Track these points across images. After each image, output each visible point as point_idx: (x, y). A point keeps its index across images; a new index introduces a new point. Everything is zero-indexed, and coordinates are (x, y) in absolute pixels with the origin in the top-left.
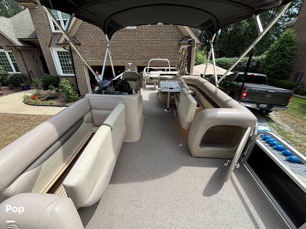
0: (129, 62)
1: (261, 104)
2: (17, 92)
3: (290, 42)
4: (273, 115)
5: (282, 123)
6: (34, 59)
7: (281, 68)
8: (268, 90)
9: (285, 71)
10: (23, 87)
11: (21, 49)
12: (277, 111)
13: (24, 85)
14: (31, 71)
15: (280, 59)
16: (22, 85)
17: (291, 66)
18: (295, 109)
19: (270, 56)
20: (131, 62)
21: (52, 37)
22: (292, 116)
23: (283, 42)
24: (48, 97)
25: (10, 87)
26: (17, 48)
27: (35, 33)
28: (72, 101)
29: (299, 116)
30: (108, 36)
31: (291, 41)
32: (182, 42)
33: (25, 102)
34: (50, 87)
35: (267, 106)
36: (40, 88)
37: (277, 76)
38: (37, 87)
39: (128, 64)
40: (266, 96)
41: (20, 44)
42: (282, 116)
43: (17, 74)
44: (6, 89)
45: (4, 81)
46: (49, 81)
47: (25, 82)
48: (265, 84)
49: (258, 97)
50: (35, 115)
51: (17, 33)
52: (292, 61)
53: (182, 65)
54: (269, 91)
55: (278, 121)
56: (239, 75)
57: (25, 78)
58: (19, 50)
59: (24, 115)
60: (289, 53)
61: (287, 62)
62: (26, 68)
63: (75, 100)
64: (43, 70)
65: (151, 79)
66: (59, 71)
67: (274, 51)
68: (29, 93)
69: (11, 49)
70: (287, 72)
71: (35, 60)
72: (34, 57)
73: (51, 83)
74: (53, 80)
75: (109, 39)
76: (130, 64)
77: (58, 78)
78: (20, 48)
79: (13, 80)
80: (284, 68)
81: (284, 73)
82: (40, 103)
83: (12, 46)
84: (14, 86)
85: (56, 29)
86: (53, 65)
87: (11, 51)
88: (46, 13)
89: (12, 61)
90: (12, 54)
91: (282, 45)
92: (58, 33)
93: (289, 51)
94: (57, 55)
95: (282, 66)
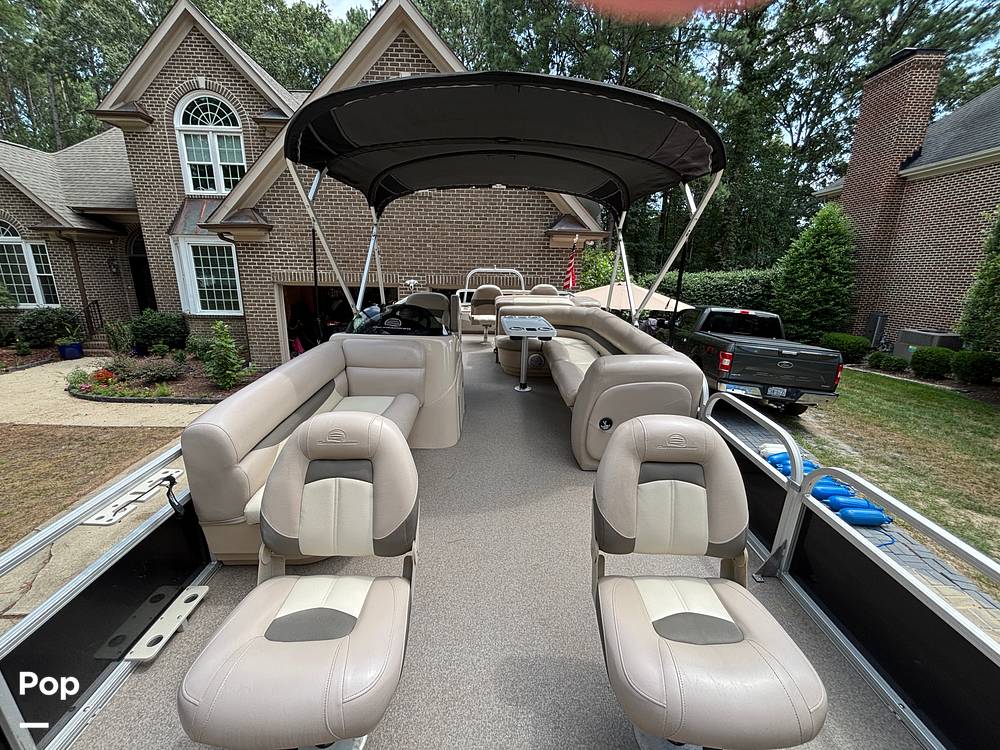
0: (410, 279)
1: (772, 386)
2: (41, 364)
3: (836, 234)
4: (810, 419)
5: (831, 438)
6: (110, 268)
7: (827, 301)
9: (839, 309)
10: (63, 348)
11: (78, 237)
13: (69, 342)
14: (96, 301)
15: (819, 277)
16: (59, 342)
17: (850, 295)
19: (793, 270)
20: (415, 279)
21: (182, 206)
22: (859, 422)
23: (819, 235)
24: (153, 376)
25: (19, 348)
26: (63, 234)
27: (131, 196)
28: (230, 388)
31: (838, 233)
32: (556, 229)
33: (73, 391)
34: (155, 347)
35: (786, 391)
36: (124, 351)
37: (820, 322)
39: (408, 282)
40: (780, 364)
41: (77, 224)
43: (49, 309)
44: (4, 354)
46: (155, 331)
47: (72, 334)
48: (779, 337)
49: (760, 369)
50: (112, 427)
51: (72, 194)
52: (850, 282)
54: (784, 352)
56: (711, 312)
57: (74, 323)
58: (70, 240)
59: (75, 427)
60: (839, 262)
61: (836, 285)
62: (82, 291)
64: (134, 298)
66: (190, 299)
67: (801, 257)
68: (89, 366)
69: (46, 238)
70: (843, 312)
71: (114, 270)
72: (111, 261)
73: (159, 337)
74: (167, 327)
76: (412, 282)
77: (184, 320)
78: (75, 233)
79: (33, 327)
80: (834, 299)
81: (837, 315)
82: (126, 392)
83: (50, 229)
84: (31, 347)
85: (196, 187)
86: (172, 283)
87: (43, 243)
88: (174, 145)
89: (40, 270)
90: (43, 251)
91: (818, 241)
92: (201, 198)
93: (838, 258)
94: (192, 257)
95: (827, 294)
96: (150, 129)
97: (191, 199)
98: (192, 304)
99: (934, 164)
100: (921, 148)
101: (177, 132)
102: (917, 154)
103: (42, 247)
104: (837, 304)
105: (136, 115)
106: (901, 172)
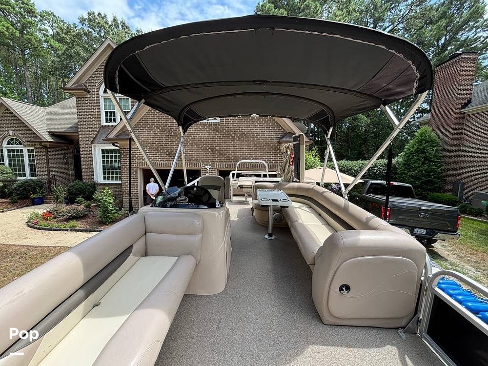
0: (207, 165)
1: (416, 228)
2: (21, 208)
3: (430, 141)
4: (440, 247)
5: (458, 261)
6: (64, 159)
7: (429, 176)
8: (420, 207)
9: (436, 180)
10: (33, 199)
11: (49, 145)
12: (444, 240)
13: (37, 197)
14: (54, 176)
15: (423, 163)
16: (32, 196)
17: (442, 173)
18: (471, 238)
19: (408, 160)
20: (210, 165)
21: (99, 130)
22: (471, 250)
23: (421, 142)
24: (70, 216)
25: (12, 199)
26: (43, 144)
27: (76, 126)
28: (109, 223)
29: (482, 249)
30: (183, 129)
31: (432, 141)
32: (284, 139)
33: (29, 224)
34: (77, 199)
35: (426, 231)
36: (60, 202)
37: (427, 187)
38: (57, 200)
39: (206, 167)
40: (421, 215)
41: (50, 139)
42: (455, 250)
43: (31, 180)
44: (5, 202)
45: (6, 190)
46: (79, 191)
47: (39, 193)
48: (413, 197)
49: (408, 218)
50: (40, 247)
51: (50, 126)
52: (441, 166)
53: (287, 167)
54: (422, 208)
55: (452, 259)
56: (372, 184)
57: (41, 187)
58: (45, 147)
59: (21, 246)
60: (434, 156)
61: (434, 167)
62: (48, 171)
63: (115, 221)
64: (74, 174)
65: (241, 188)
66: (99, 175)
67: (412, 153)
68: (40, 210)
69: (35, 146)
70: (440, 182)
71: (65, 161)
72: (65, 156)
73: (80, 194)
74: (85, 189)
75: (184, 133)
76: (208, 167)
77: (94, 186)
78: (48, 143)
79: (21, 189)
80: (433, 175)
81: (436, 183)
82: (54, 225)
83: (37, 142)
84: (18, 199)
85: (107, 121)
86: (91, 167)
87: (33, 148)
88: (98, 102)
89: (30, 161)
90: (33, 152)
91: (421, 145)
92: (108, 126)
93: (433, 153)
94: (101, 154)
95: (429, 173)
96: (88, 96)
97: (104, 127)
98: (99, 178)
99: (480, 106)
100: (471, 98)
101: (100, 97)
102: (470, 101)
103: (32, 150)
104: (435, 178)
105: (82, 89)
106: (462, 110)
